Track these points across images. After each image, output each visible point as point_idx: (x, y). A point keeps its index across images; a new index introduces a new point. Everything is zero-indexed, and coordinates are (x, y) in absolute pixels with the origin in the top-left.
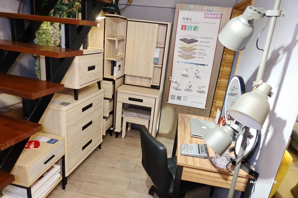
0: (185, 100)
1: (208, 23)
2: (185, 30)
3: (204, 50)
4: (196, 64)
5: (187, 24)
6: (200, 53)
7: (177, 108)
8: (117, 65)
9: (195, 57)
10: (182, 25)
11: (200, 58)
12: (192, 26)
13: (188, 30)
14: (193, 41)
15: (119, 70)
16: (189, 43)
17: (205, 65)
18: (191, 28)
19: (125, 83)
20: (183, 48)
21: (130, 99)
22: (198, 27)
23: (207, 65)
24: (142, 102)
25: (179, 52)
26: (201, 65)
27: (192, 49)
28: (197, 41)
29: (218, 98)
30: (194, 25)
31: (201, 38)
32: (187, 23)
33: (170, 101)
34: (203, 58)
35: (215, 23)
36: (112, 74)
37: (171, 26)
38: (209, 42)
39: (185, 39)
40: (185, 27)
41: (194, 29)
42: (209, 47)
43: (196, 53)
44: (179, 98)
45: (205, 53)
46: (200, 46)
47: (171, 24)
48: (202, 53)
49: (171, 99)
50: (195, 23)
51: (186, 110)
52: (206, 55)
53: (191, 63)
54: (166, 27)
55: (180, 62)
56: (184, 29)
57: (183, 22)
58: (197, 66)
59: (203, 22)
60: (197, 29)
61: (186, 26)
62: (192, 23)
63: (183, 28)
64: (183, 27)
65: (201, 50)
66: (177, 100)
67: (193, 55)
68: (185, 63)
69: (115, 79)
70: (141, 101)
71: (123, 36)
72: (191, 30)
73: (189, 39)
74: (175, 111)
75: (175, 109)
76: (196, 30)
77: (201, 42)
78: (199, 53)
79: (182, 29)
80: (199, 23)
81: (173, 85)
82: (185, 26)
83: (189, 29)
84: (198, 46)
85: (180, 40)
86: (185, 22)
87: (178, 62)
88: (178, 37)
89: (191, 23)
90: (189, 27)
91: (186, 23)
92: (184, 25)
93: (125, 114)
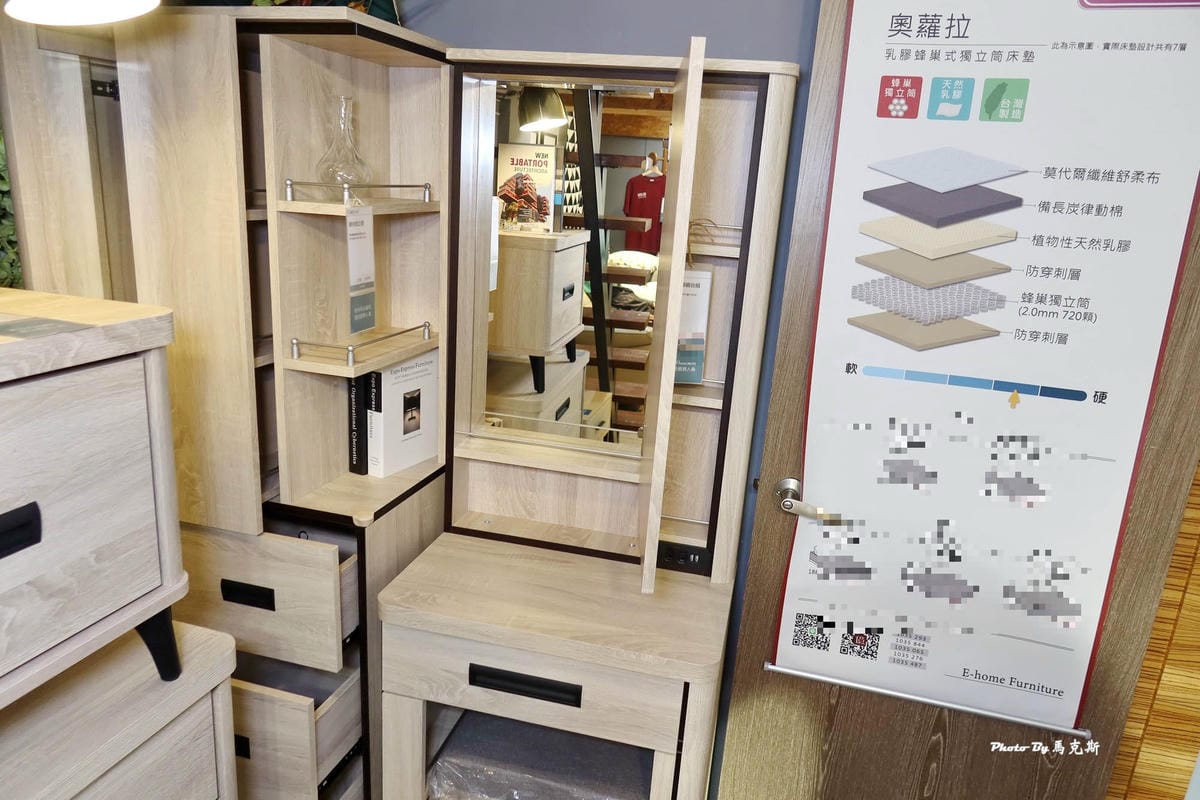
0: (910, 657)
1: (1111, 51)
2: (912, 112)
3: (1075, 275)
4: (1001, 386)
5: (927, 71)
6: (1041, 299)
7: (841, 708)
8: (392, 393)
9: (996, 333)
10: (886, 81)
11: (1035, 335)
12: (969, 84)
13: (932, 114)
14: (979, 202)
15: (405, 433)
16: (940, 223)
17: (1080, 396)
18: (957, 95)
19: (454, 524)
20: (892, 264)
21: (481, 676)
22: (1022, 87)
23: (1101, 397)
24: (577, 703)
25: (858, 293)
26: (1048, 392)
27: (966, 270)
28: (1016, 202)
29: (1183, 648)
30: (983, 73)
31: (1050, 172)
32: (928, 54)
33: (793, 658)
34: (1063, 339)
35: (1183, 47)
36: (359, 465)
37: (790, 84)
38: (1118, 210)
39: (910, 187)
40: (912, 93)
41: (991, 107)
42: (1124, 246)
43: (1000, 301)
44: (863, 641)
45: (1084, 302)
46: (1038, 240)
47: (793, 69)
48: (1056, 300)
49: (796, 643)
50: (997, 55)
51: (918, 730)
52: (1088, 317)
53: (956, 380)
54: (753, 104)
55: (869, 371)
56: (899, 106)
57: (889, 54)
58: (1014, 403)
59: (1064, 45)
60: (1018, 103)
61: (917, 82)
62: (966, 55)
63: (889, 100)
64: (889, 92)
65: (1047, 271)
66: (843, 651)
67: (972, 318)
68: (911, 375)
69: (362, 518)
70: (570, 695)
71: (426, 186)
72: (964, 115)
73: (941, 189)
74: (828, 729)
75: (831, 718)
76: (1003, 113)
77: (1045, 206)
78: (1028, 297)
79: (883, 111)
80: (1029, 56)
81: (808, 539)
82: (907, 84)
83: (944, 109)
84: (1024, 245)
85: (869, 196)
86: (905, 54)
87: (850, 368)
88: (856, 175)
89: (957, 56)
90: (944, 94)
91: (921, 55)
92: (902, 79)
93: (450, 776)
